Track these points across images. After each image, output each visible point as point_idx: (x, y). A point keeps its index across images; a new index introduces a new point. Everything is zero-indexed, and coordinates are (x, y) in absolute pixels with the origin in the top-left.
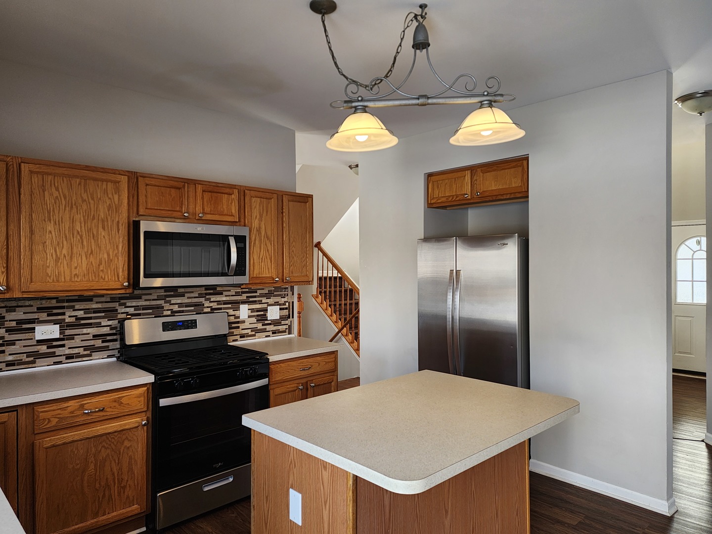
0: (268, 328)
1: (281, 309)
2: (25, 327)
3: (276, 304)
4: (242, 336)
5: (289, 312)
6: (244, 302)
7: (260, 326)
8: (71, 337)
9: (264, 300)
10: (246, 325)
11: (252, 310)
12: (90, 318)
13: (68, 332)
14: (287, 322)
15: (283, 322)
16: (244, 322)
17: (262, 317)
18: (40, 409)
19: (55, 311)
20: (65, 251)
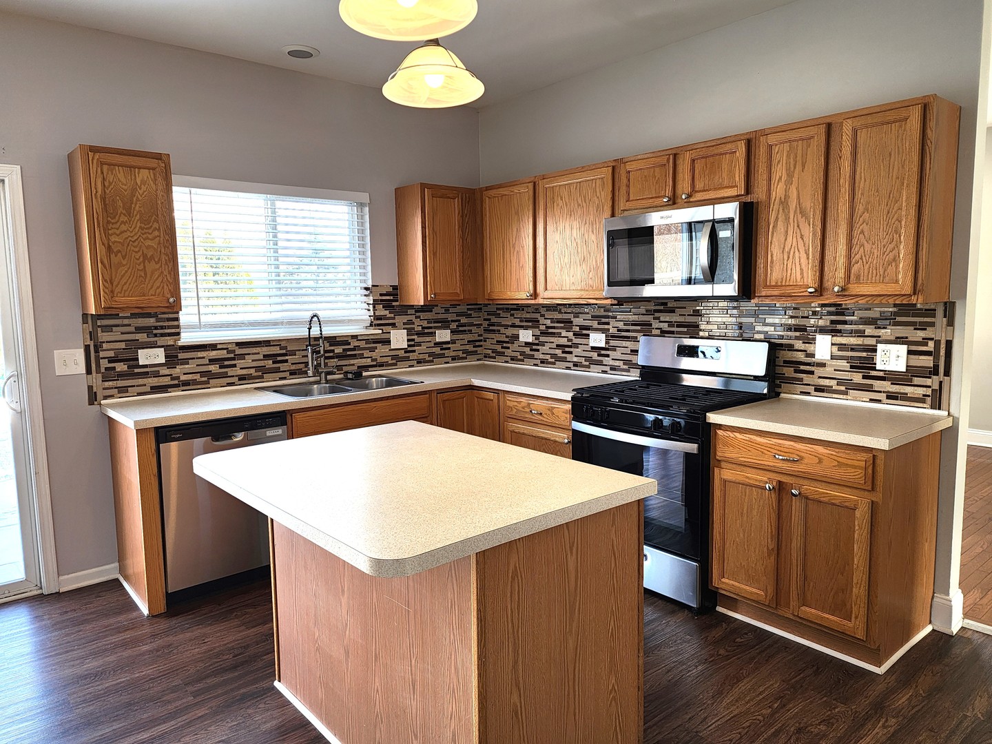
0: (878, 384)
1: (910, 352)
2: (583, 333)
3: (899, 340)
4: (819, 389)
5: (936, 358)
6: (823, 331)
7: (857, 378)
8: (614, 349)
9: (869, 330)
10: (828, 371)
11: (842, 347)
12: (628, 331)
13: (613, 343)
14: (928, 382)
15: (917, 381)
16: (823, 365)
17: (865, 364)
19: (603, 320)
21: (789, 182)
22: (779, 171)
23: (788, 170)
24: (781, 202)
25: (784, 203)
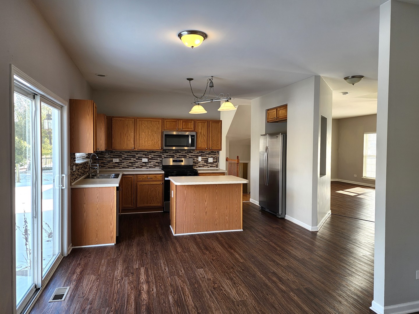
0: (209, 165)
1: (213, 159)
2: (140, 158)
3: (211, 157)
4: (199, 167)
5: (217, 160)
6: (200, 156)
7: (205, 164)
8: (150, 162)
9: (207, 156)
10: (201, 163)
11: (203, 159)
12: (155, 157)
13: (150, 161)
14: (216, 164)
15: (214, 164)
16: (200, 162)
17: (206, 161)
18: (138, 176)
19: (147, 155)
20: (146, 140)
21: (201, 129)
22: (200, 127)
23: (201, 127)
24: (200, 133)
25: (201, 133)
